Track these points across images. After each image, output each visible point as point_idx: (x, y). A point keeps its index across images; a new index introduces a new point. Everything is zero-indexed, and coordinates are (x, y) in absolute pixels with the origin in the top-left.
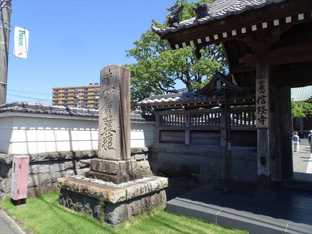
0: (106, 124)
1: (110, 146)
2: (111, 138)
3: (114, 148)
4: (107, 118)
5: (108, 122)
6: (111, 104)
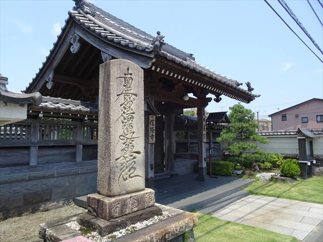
0: (124, 143)
1: (132, 173)
2: (134, 162)
3: (140, 175)
4: (127, 135)
5: (128, 140)
6: (132, 116)
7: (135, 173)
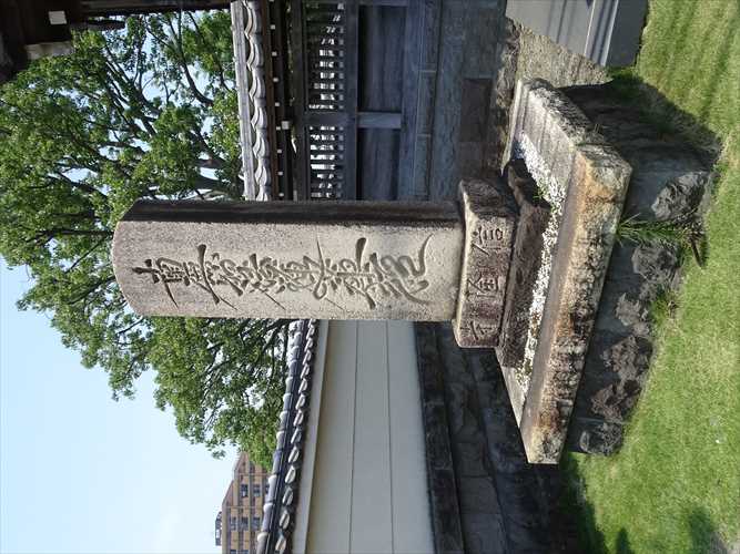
0: (335, 287)
1: (412, 266)
2: (382, 261)
3: (422, 242)
4: (312, 278)
5: (327, 275)
6: (262, 263)
7: (415, 257)
